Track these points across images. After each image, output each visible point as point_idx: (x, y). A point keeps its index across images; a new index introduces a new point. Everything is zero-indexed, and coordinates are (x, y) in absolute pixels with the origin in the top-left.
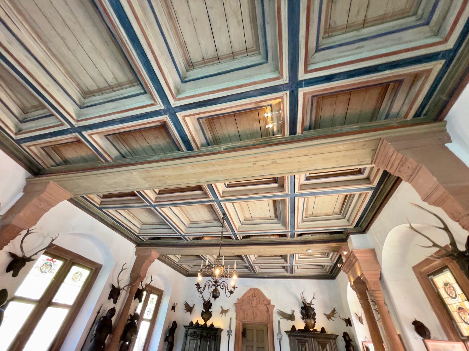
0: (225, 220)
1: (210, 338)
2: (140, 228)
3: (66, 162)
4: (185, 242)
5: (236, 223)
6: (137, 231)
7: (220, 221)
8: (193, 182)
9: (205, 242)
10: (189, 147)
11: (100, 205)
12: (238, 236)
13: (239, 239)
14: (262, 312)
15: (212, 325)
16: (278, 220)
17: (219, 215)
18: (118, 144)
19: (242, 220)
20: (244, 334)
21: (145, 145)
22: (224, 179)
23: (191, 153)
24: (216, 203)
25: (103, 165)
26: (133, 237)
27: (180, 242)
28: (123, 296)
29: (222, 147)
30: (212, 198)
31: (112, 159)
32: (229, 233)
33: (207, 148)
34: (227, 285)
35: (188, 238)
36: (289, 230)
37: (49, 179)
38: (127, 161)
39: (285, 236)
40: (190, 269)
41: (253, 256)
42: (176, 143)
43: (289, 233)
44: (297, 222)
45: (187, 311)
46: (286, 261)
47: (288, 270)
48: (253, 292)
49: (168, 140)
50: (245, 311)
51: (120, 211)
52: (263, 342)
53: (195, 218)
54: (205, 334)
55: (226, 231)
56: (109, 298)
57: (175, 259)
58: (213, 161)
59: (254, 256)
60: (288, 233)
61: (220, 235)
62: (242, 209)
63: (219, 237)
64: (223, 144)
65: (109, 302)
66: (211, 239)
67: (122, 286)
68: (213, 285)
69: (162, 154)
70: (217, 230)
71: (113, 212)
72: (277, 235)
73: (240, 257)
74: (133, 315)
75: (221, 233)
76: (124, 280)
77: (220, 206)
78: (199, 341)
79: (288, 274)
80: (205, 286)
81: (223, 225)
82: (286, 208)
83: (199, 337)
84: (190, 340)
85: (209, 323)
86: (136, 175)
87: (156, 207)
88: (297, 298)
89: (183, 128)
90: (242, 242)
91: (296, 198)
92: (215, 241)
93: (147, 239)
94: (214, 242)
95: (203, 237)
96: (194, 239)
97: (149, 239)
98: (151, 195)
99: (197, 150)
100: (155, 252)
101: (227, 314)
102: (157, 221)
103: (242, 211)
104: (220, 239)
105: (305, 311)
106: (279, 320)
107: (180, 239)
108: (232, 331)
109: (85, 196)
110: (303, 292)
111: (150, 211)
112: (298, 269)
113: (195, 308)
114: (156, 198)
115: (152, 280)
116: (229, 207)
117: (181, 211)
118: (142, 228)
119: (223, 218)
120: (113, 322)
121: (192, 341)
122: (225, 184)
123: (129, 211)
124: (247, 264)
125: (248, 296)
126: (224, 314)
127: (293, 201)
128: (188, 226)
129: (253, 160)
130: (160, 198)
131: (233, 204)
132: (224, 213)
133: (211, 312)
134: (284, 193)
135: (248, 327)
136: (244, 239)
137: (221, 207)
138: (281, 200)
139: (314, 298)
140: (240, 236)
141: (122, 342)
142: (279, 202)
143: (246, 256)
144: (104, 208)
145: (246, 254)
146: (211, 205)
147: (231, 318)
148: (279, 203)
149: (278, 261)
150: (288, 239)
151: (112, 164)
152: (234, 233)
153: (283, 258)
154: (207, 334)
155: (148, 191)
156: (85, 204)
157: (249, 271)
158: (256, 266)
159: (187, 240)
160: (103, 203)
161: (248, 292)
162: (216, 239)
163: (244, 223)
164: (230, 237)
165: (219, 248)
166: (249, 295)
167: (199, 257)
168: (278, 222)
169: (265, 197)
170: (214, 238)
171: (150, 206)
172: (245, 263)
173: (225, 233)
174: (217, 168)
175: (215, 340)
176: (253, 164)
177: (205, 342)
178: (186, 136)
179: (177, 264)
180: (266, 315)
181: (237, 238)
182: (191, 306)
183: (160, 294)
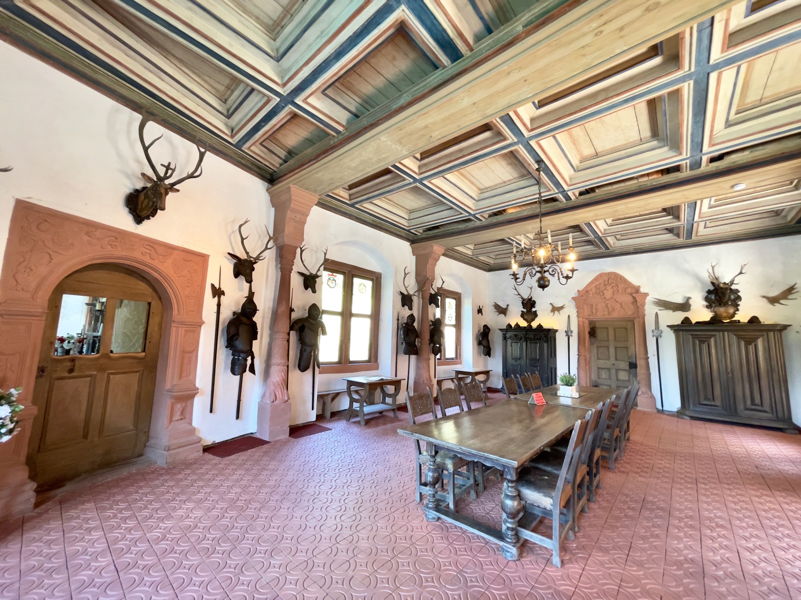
0: (541, 172)
1: (540, 339)
2: (407, 218)
3: (291, 153)
4: (478, 223)
5: (564, 172)
6: (406, 224)
7: (533, 176)
8: (473, 121)
9: (511, 217)
10: (454, 54)
11: (350, 200)
12: (570, 193)
13: (573, 198)
14: (623, 304)
15: (540, 326)
16: (658, 142)
17: (529, 165)
18: (342, 98)
19: (576, 162)
20: (593, 333)
21: (379, 82)
22: (531, 95)
23: (460, 65)
24: (520, 146)
25: (336, 140)
26: (403, 233)
27: (470, 225)
28: (416, 301)
29: (518, 23)
30: (511, 138)
31: (343, 126)
32: (553, 192)
33: (489, 40)
34: (560, 269)
35: (482, 216)
36: (687, 155)
37: (288, 183)
38: (365, 122)
39: (677, 169)
40: (491, 261)
41: (603, 221)
42: (429, 54)
43: (688, 161)
44: (712, 131)
45: (500, 313)
46: (678, 218)
47: (681, 235)
48: (606, 278)
49: (412, 55)
50: (592, 305)
51: (376, 202)
52: (627, 341)
53: (487, 183)
54: (531, 336)
55: (546, 190)
56: (403, 306)
57: (468, 250)
58: (505, 67)
59: (605, 221)
60: (684, 162)
61: (537, 200)
62: (574, 142)
63: (536, 202)
64: (520, 15)
65: (404, 309)
66: (518, 209)
67: (411, 293)
68: (537, 272)
69: (412, 88)
70: (530, 193)
71: (367, 205)
72: (657, 172)
73: (577, 228)
74: (433, 320)
75: (538, 196)
76: (411, 286)
77: (529, 148)
78: (524, 344)
79: (681, 241)
80: (525, 274)
81: (539, 182)
82: (682, 109)
83: (523, 340)
84: (512, 343)
85: (534, 324)
86: (386, 139)
87: (424, 182)
88: (698, 278)
89: (435, 18)
90: (578, 202)
91: (713, 76)
92: (527, 211)
93: (421, 231)
94: (525, 214)
95: (504, 211)
96: (490, 216)
97: (424, 231)
98: (411, 165)
99: (469, 53)
100: (437, 247)
101: (561, 312)
102: (429, 202)
103: (575, 144)
104: (537, 205)
105: (715, 296)
106: (657, 313)
107: (469, 220)
108: (572, 332)
109: (330, 194)
110: (713, 267)
111: (416, 190)
112: (705, 227)
113: (510, 308)
114: (420, 167)
115: (443, 282)
116: (548, 147)
117: (461, 177)
118: (411, 218)
119: (538, 170)
120: (416, 327)
121: (513, 344)
122: (534, 103)
123: (386, 199)
124: (592, 237)
125: (597, 285)
126: (556, 312)
127: (703, 86)
128: (477, 198)
129: (594, 25)
130: (425, 165)
131: (554, 137)
132: (538, 159)
133: (536, 311)
134: (679, 74)
135: (597, 325)
136: (582, 197)
137: (531, 150)
138: (670, 94)
139: (741, 273)
140: (573, 193)
141: (432, 345)
142: (665, 102)
143: (589, 225)
144: (356, 203)
145: (587, 221)
146: (511, 152)
147: (569, 316)
148: (663, 103)
149: (657, 221)
150: (686, 174)
151: (346, 134)
152: (562, 190)
153: (669, 214)
154: (535, 335)
155: (407, 160)
156: (332, 204)
157: (596, 249)
158: (609, 238)
159: (480, 220)
160: (352, 197)
161: (596, 279)
162: (529, 207)
163: (580, 168)
164: (554, 200)
165: (539, 220)
166: (598, 283)
167: (503, 241)
168: (660, 145)
169: (626, 101)
170: (524, 208)
171: (414, 182)
172: (588, 236)
173: (546, 195)
174: (516, 76)
175: (547, 341)
176: (596, 35)
177: (533, 345)
178: (444, 34)
179: (471, 258)
180: (632, 307)
181: (568, 198)
182: (505, 307)
183: (457, 297)
